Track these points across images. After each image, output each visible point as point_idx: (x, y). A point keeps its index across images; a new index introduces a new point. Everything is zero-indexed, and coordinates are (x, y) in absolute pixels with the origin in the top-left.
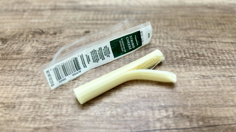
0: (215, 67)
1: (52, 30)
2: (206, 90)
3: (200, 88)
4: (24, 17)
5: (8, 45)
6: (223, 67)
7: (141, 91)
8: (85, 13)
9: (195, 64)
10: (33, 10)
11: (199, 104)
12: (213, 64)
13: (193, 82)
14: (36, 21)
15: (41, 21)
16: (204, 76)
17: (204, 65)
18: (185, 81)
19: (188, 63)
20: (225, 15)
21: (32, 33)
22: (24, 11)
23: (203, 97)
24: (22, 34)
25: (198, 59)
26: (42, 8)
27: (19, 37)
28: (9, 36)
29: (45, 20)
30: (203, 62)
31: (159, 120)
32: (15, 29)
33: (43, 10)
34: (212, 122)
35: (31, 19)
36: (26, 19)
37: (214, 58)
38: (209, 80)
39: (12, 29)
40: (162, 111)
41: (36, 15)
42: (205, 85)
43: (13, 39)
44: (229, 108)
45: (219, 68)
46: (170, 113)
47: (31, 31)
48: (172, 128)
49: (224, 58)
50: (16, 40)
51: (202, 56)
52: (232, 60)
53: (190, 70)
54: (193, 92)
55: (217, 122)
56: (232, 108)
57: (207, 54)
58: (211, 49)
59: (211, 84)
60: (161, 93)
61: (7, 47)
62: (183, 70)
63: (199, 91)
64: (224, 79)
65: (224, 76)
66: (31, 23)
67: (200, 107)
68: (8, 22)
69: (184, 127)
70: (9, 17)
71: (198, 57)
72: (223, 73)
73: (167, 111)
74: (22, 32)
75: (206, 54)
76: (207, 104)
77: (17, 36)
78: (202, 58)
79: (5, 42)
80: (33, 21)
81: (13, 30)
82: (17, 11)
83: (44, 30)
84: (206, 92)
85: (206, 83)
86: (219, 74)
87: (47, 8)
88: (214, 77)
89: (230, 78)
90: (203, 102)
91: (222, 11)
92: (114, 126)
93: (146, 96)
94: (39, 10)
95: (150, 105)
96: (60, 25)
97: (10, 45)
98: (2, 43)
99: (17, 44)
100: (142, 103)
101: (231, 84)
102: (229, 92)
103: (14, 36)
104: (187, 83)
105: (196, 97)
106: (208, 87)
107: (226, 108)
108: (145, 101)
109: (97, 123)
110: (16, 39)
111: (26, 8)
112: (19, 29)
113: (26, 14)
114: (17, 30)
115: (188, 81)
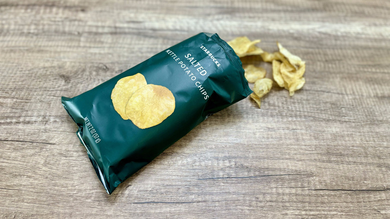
0: (282, 118)
1: (116, 65)
2: (268, 143)
3: (263, 140)
4: (82, 44)
5: (72, 84)
6: (290, 119)
7: (209, 142)
8: (152, 41)
9: (263, 115)
10: (90, 33)
11: (259, 157)
12: (281, 115)
13: (258, 135)
14: (96, 51)
15: (102, 52)
16: (269, 128)
17: (272, 116)
18: (250, 133)
19: (257, 113)
20: (310, 50)
21: (95, 69)
22: (80, 34)
23: (265, 150)
24: (84, 70)
25: (267, 109)
26: (100, 30)
27: (82, 73)
28: (71, 72)
29: (106, 51)
30: (271, 113)
31: (222, 169)
32: (75, 62)
33: (102, 34)
34: (266, 173)
35: (90, 47)
36: (84, 47)
37: (283, 108)
38: (273, 133)
39: (71, 62)
40: (226, 161)
41: (95, 42)
42: (268, 138)
43: (76, 77)
44: (284, 161)
45: (285, 120)
46: (233, 163)
47: (94, 66)
48: (232, 176)
49: (294, 109)
50: (80, 78)
51: (272, 106)
52: (300, 111)
53: (257, 122)
54: (256, 145)
55: (271, 173)
56: (286, 161)
57: (278, 103)
58: (283, 98)
59: (274, 137)
60: (227, 144)
61: (71, 87)
62: (250, 121)
63: (261, 143)
64: (287, 131)
65: (288, 128)
66: (91, 54)
67: (259, 159)
68: (65, 52)
69: (242, 176)
70: (64, 43)
71: (268, 107)
72: (288, 125)
73: (230, 162)
74: (84, 67)
75: (276, 104)
76: (266, 156)
77: (79, 72)
78: (272, 108)
79: (68, 81)
80: (93, 51)
81: (73, 64)
82: (70, 34)
83: (107, 65)
84: (268, 145)
85: (269, 136)
86: (284, 126)
87: (106, 30)
88: (279, 129)
89: (293, 131)
90: (263, 154)
91: (308, 45)
92: (185, 174)
93: (214, 147)
94: (96, 34)
95: (216, 155)
96: (125, 59)
97: (74, 84)
98: (65, 81)
99: (82, 84)
100: (209, 154)
101: (292, 137)
102: (288, 145)
103: (76, 73)
104: (252, 135)
105: (257, 150)
106: (270, 140)
107: (282, 161)
108: (212, 152)
109: (170, 171)
110: (80, 76)
111: (81, 30)
112: (80, 63)
113: (82, 39)
114: (78, 64)
115: (253, 133)
